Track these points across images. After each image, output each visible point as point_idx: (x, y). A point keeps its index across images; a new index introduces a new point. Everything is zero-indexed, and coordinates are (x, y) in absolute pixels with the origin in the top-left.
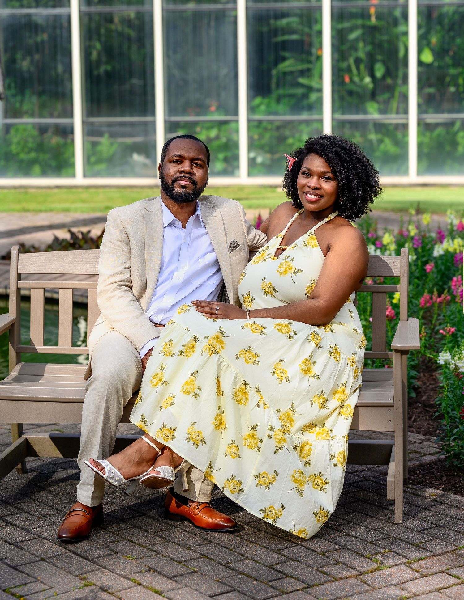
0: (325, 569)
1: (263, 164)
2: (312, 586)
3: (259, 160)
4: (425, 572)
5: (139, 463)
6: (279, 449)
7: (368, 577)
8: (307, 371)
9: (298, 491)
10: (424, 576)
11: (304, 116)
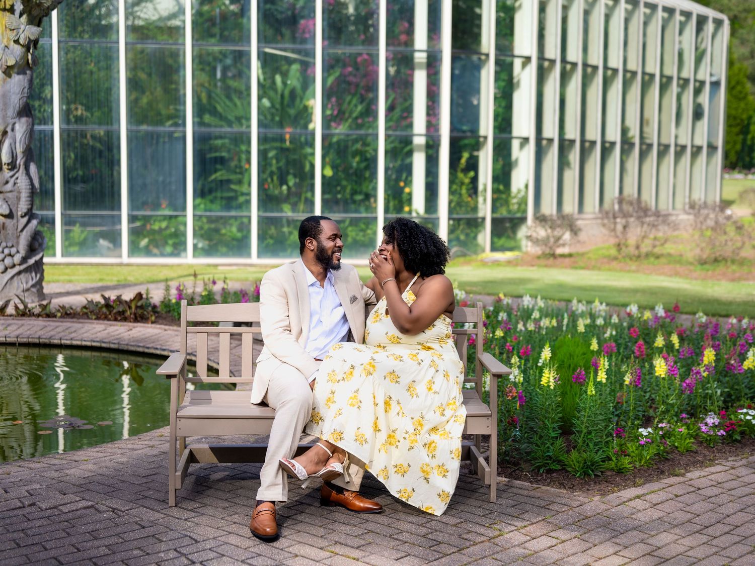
0: (465, 536)
1: (203, 249)
2: (463, 549)
3: (200, 245)
4: (533, 535)
5: (317, 463)
6: (411, 448)
7: (497, 541)
8: (430, 389)
9: (425, 479)
10: (534, 539)
11: (233, 213)
